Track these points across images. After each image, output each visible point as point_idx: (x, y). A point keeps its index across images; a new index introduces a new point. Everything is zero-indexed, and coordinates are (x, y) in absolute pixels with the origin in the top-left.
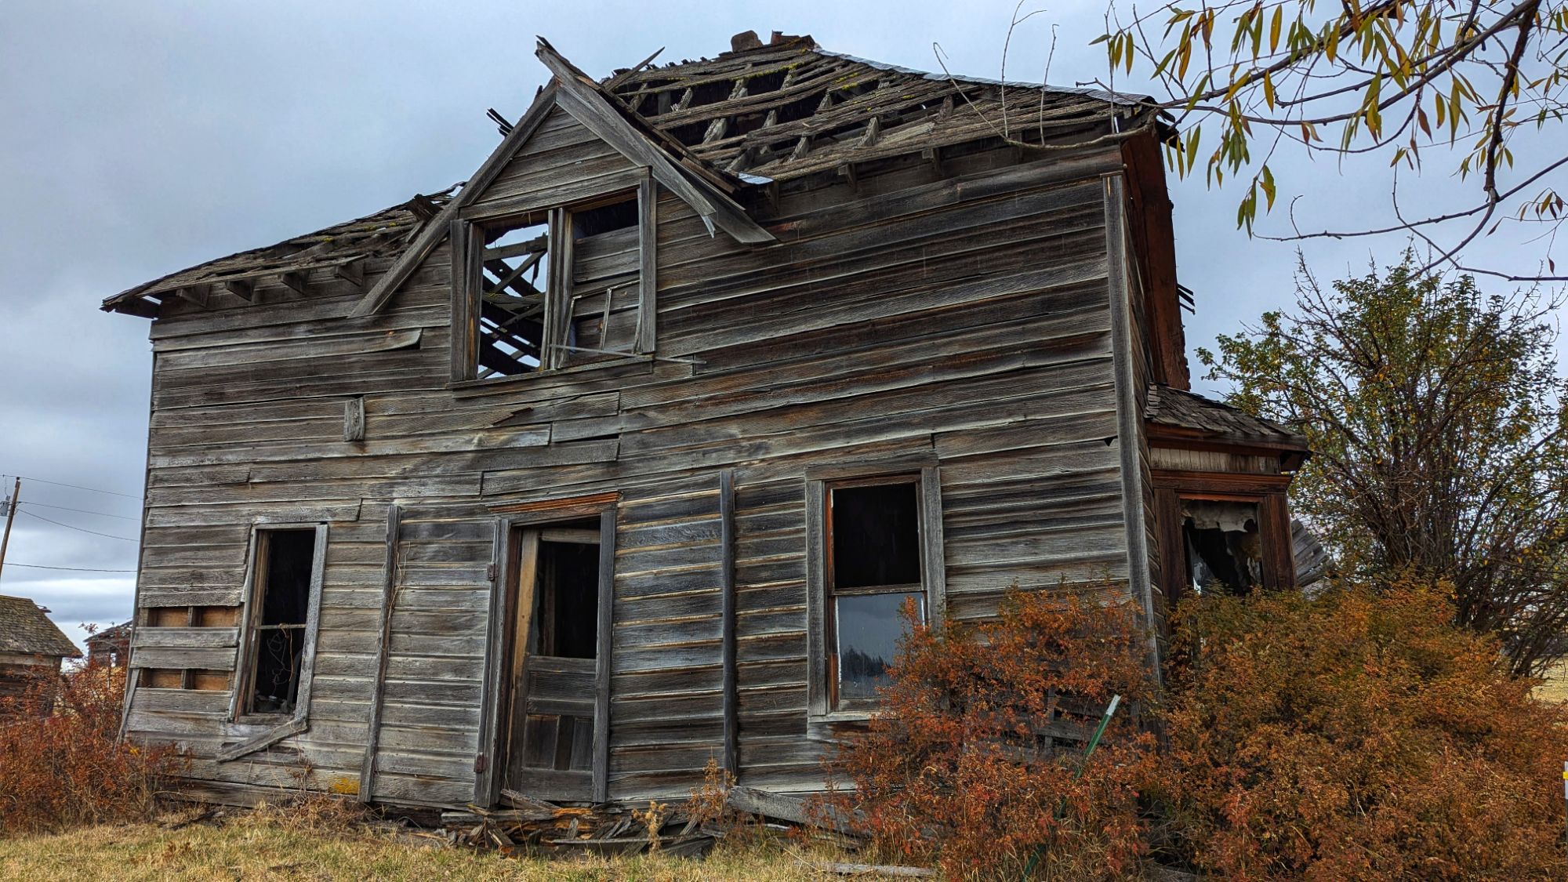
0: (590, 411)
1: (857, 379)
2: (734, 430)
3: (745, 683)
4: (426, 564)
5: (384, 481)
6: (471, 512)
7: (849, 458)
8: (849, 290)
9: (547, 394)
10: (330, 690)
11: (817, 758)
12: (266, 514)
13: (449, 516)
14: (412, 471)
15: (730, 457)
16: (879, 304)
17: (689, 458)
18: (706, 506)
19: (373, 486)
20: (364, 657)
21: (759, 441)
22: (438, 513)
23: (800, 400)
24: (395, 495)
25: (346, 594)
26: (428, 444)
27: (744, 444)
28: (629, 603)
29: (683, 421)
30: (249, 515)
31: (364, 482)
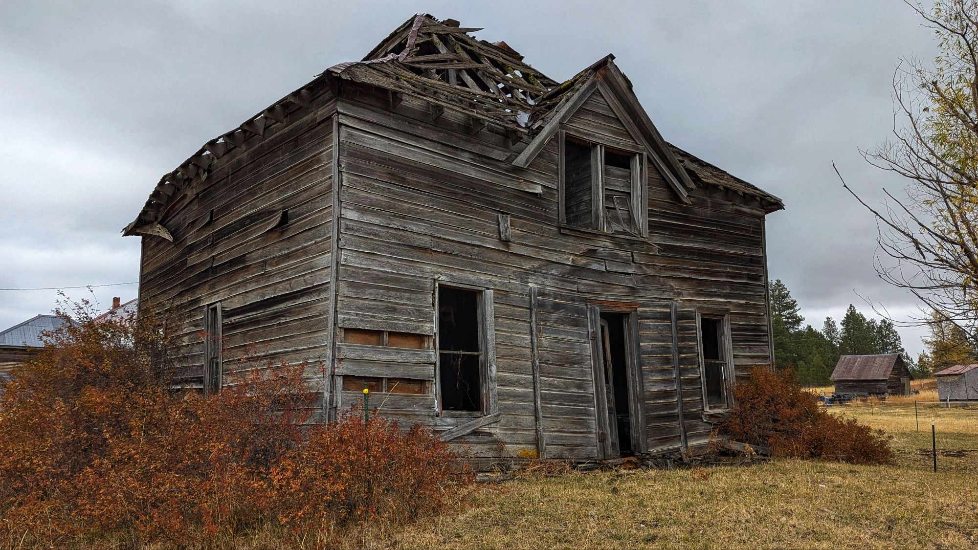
0: (621, 259)
1: (707, 273)
2: (672, 283)
3: (684, 397)
4: (552, 324)
5: (522, 271)
6: (573, 300)
7: (706, 305)
9: (602, 244)
10: (507, 395)
11: (704, 429)
12: (446, 275)
13: (562, 299)
14: (537, 268)
15: (671, 295)
16: (713, 244)
17: (658, 292)
18: (667, 317)
19: (514, 272)
20: (524, 376)
21: (680, 291)
22: (556, 296)
23: (692, 276)
24: (529, 280)
25: (507, 336)
26: (546, 255)
27: (676, 291)
28: (645, 358)
29: (655, 274)
30: (432, 272)
31: (510, 268)
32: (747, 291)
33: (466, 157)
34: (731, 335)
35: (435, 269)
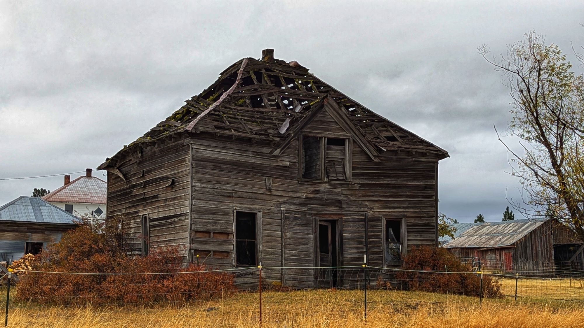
0: (334, 193)
2: (367, 203)
3: (370, 261)
4: (293, 227)
5: (278, 202)
6: (305, 214)
7: (389, 214)
9: (323, 187)
10: (267, 258)
12: (240, 207)
13: (299, 215)
14: (286, 201)
15: (366, 209)
17: (358, 208)
18: (362, 220)
19: (274, 203)
21: (372, 207)
22: (295, 213)
23: (381, 199)
24: (281, 207)
25: (268, 232)
26: (291, 194)
27: (369, 207)
29: (356, 199)
30: (233, 206)
31: (272, 202)
32: (421, 204)
33: (249, 153)
34: (407, 228)
35: (234, 205)
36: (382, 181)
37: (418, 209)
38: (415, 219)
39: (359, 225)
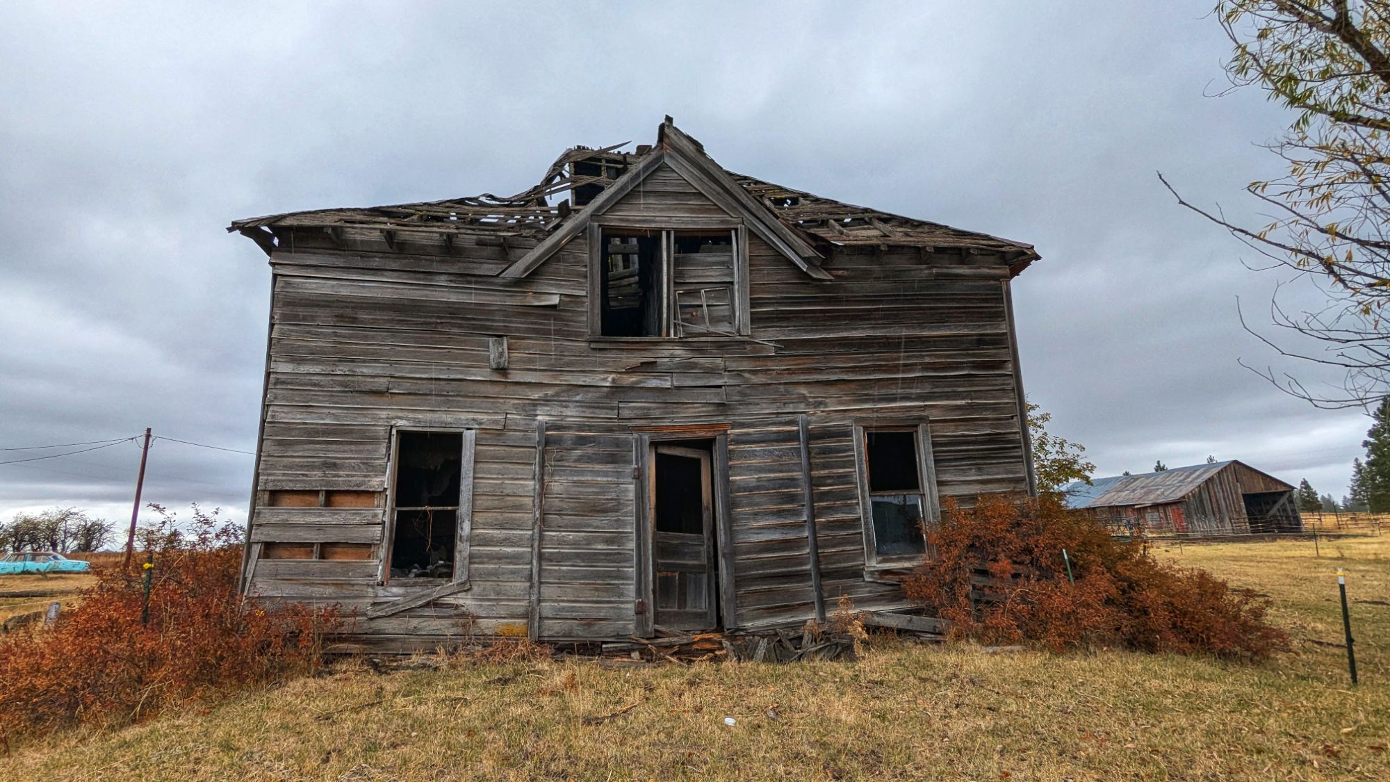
0: (701, 369)
1: (879, 369)
2: (804, 391)
3: (822, 548)
4: (572, 465)
5: (527, 402)
6: (610, 430)
7: (875, 415)
8: (872, 316)
9: (666, 353)
10: (487, 557)
11: (870, 592)
12: (408, 419)
13: (590, 431)
14: (552, 396)
15: (802, 407)
16: (890, 327)
17: (775, 406)
18: (792, 437)
19: (514, 404)
20: (519, 532)
21: (820, 399)
22: (581, 428)
23: (845, 377)
24: (538, 412)
25: (496, 484)
26: (569, 378)
27: (811, 400)
28: (740, 496)
29: (769, 382)
30: (388, 418)
31: (508, 400)
32: (971, 386)
33: (442, 280)
34: (934, 452)
35: (392, 414)
36: (846, 330)
37: (963, 399)
38: (955, 426)
39: (780, 450)
